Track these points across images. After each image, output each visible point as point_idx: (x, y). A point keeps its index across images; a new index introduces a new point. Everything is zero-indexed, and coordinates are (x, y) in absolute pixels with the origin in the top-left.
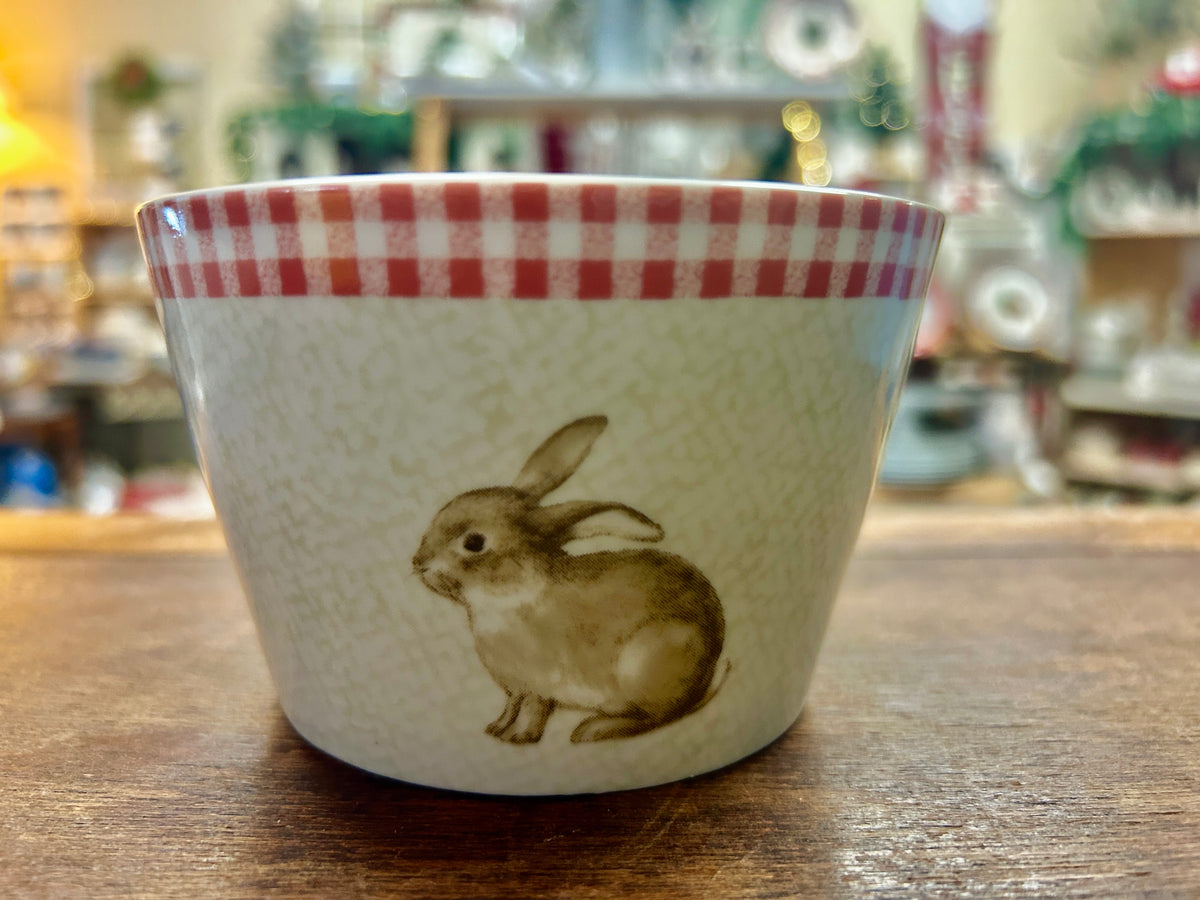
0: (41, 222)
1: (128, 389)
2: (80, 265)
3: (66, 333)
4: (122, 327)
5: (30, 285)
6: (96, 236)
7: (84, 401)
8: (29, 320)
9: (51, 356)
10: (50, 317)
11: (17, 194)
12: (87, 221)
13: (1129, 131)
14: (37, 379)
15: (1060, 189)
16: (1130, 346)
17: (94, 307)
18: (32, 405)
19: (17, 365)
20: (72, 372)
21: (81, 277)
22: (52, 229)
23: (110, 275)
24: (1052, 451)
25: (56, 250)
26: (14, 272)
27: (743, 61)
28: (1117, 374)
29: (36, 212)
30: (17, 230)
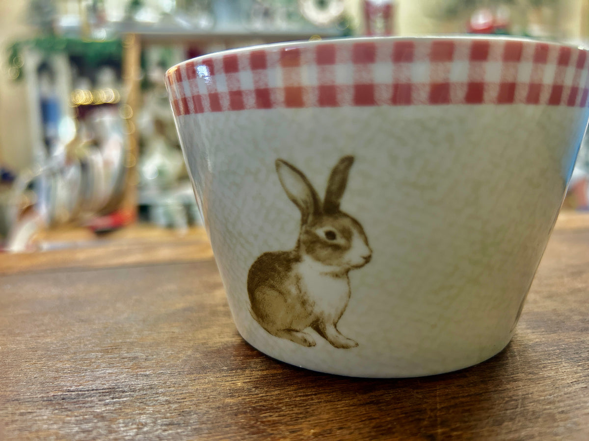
27: (290, 16)
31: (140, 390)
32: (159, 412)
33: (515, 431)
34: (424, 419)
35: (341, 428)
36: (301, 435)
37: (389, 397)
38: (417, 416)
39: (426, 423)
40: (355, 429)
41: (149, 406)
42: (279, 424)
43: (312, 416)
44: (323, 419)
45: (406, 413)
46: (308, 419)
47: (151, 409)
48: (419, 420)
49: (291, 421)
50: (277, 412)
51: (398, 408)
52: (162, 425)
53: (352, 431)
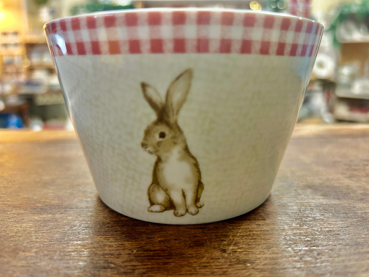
0: (13, 42)
1: (43, 95)
2: (25, 56)
3: (23, 78)
4: (40, 75)
5: (10, 63)
6: (30, 47)
7: (30, 99)
8: (11, 74)
9: (18, 85)
10: (18, 73)
11: (5, 34)
12: (28, 42)
13: (355, 9)
14: (14, 92)
15: (333, 28)
16: (353, 77)
17: (31, 69)
18: (13, 101)
19: (8, 88)
20: (25, 90)
21: (26, 60)
22: (16, 45)
23: (35, 60)
24: (331, 110)
25: (18, 51)
26: (5, 59)
28: (349, 86)
29: (11, 39)
30: (5, 45)
31: (80, 208)
32: (85, 221)
33: (276, 253)
34: (225, 241)
35: (176, 240)
36: (152, 240)
37: (212, 226)
38: (222, 239)
39: (225, 243)
40: (183, 241)
41: (81, 217)
42: (143, 234)
43: (164, 231)
44: (169, 234)
45: (216, 236)
46: (160, 233)
47: (81, 219)
48: (223, 240)
49: (151, 232)
50: (145, 227)
51: (214, 233)
52: (83, 227)
53: (181, 242)
